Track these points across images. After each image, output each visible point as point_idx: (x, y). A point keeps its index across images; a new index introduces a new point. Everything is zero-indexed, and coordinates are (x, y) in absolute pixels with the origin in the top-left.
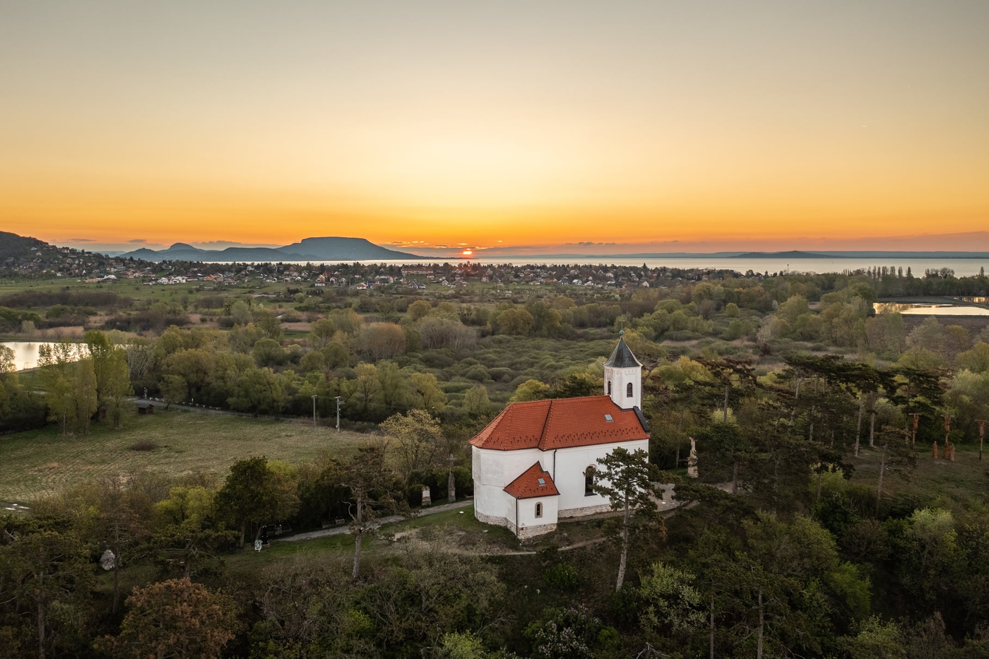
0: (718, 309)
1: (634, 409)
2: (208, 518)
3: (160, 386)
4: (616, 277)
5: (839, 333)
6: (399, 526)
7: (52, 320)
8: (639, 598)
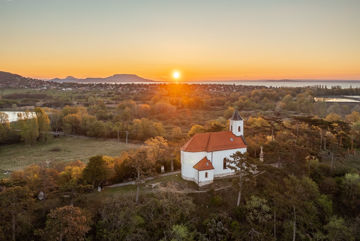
0: (261, 100)
1: (241, 136)
2: (80, 179)
3: (62, 127)
4: (224, 88)
5: (303, 108)
6: (153, 181)
7: (23, 103)
8: (246, 209)
